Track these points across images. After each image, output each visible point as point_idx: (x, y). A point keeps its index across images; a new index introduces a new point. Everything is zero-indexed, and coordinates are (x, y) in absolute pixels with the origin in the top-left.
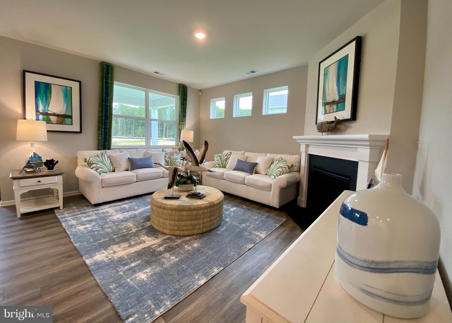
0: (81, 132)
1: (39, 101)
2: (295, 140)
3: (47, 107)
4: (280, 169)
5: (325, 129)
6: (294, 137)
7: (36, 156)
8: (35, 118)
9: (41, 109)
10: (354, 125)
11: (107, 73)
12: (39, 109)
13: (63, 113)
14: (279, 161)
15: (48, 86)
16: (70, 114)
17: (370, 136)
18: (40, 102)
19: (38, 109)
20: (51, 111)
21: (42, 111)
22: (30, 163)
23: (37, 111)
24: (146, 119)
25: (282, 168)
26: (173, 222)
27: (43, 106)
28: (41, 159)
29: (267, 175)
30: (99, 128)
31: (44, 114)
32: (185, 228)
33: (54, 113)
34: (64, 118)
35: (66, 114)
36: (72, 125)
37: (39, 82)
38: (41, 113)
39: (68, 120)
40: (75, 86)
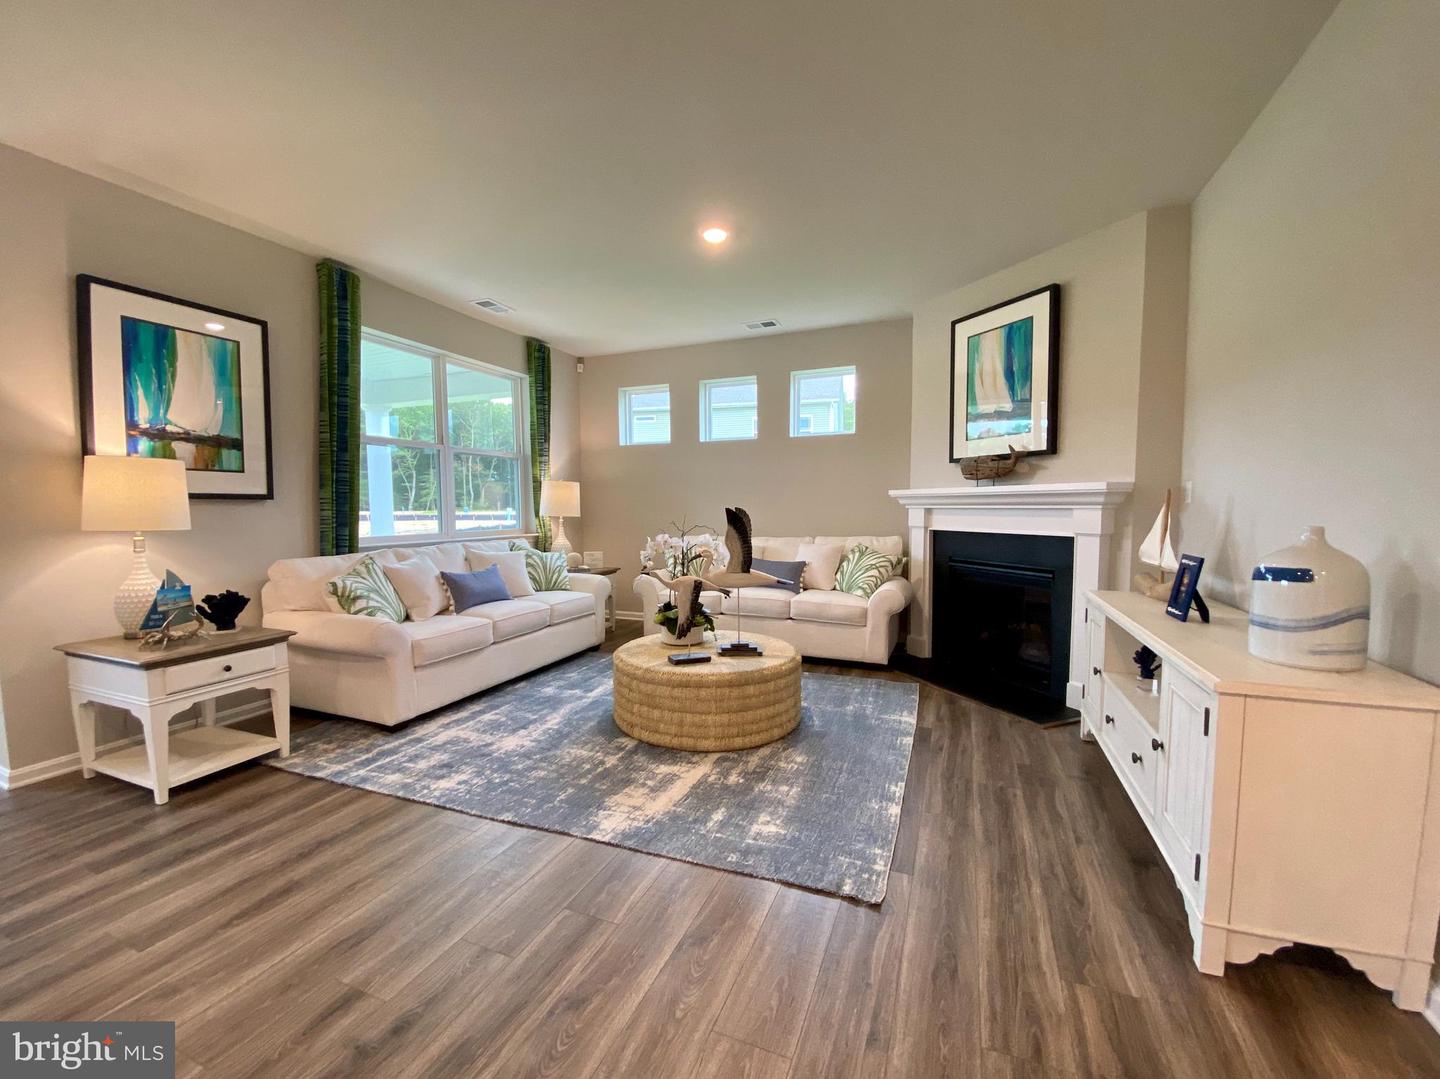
0: (270, 495)
1: (137, 388)
2: (895, 500)
3: (162, 411)
4: (874, 572)
5: (988, 472)
6: (892, 493)
7: (175, 586)
8: (123, 450)
9: (143, 417)
10: (1052, 463)
11: (343, 297)
12: (136, 419)
13: (213, 432)
14: (862, 554)
15: (164, 336)
16: (236, 435)
17: (1108, 484)
18: (140, 392)
19: (132, 416)
20: (176, 425)
21: (148, 426)
22: (160, 609)
23: (131, 424)
24: (440, 447)
25: (877, 568)
26: (725, 718)
27: (149, 405)
28: (190, 595)
29: (834, 589)
30: (321, 483)
31: (154, 435)
32: (755, 727)
33: (187, 433)
34: (215, 449)
35: (222, 434)
36: (243, 471)
37: (135, 321)
38: (145, 433)
39: (229, 456)
40: (249, 337)
